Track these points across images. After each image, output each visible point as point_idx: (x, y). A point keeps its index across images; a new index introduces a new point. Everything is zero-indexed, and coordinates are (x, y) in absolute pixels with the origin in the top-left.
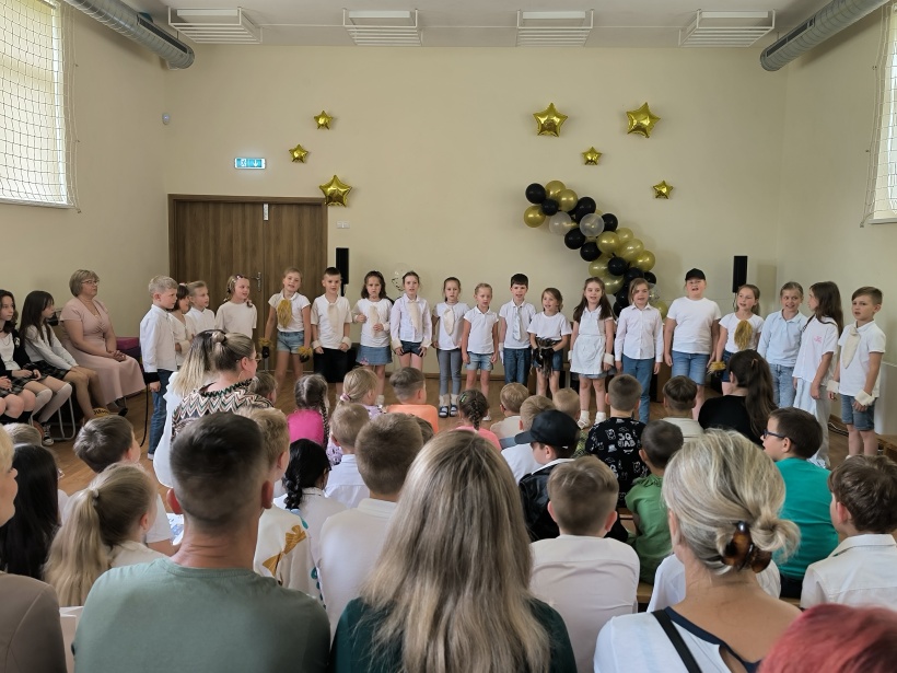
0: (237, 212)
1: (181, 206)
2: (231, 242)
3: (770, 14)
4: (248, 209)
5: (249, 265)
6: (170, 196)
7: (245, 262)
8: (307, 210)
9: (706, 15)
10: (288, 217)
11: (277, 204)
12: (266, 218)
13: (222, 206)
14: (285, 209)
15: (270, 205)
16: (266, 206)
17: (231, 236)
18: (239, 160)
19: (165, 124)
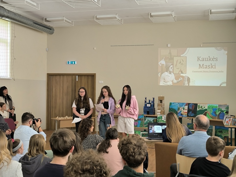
5: (73, 95)
6: (48, 74)
8: (90, 77)
10: (84, 80)
11: (80, 75)
12: (77, 80)
14: (83, 77)
15: (78, 76)
18: (68, 62)
19: (47, 51)
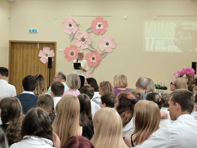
0: (30, 46)
1: (13, 44)
2: (28, 55)
4: (33, 46)
5: (33, 63)
6: (10, 41)
7: (32, 61)
11: (42, 44)
12: (38, 48)
13: (25, 44)
15: (40, 44)
16: (38, 44)
17: (28, 53)
18: (30, 30)
19: (9, 19)
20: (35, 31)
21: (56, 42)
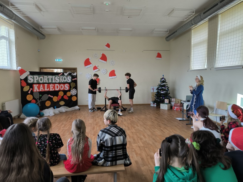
3: (168, 30)
6: (40, 68)
8: (72, 70)
9: (155, 30)
19: (39, 51)
20: (60, 60)
21: (77, 68)
